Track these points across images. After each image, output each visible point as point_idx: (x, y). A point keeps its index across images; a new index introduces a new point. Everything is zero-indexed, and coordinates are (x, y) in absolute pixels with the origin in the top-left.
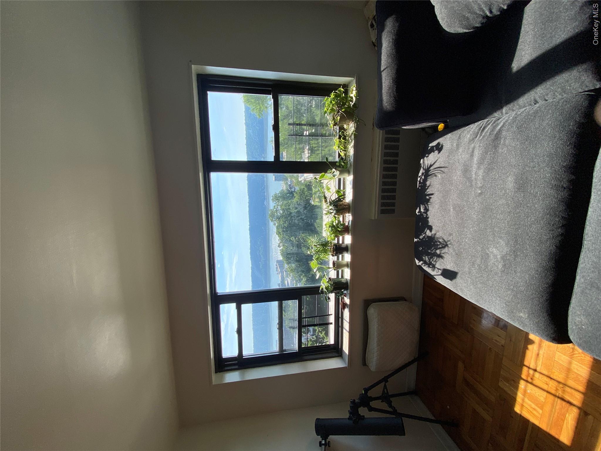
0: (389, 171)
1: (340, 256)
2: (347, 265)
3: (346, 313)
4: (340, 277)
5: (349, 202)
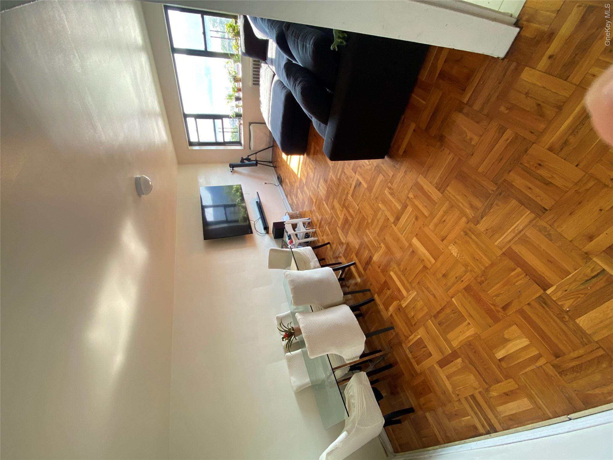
0: (256, 65)
1: (239, 102)
2: (241, 106)
3: (242, 126)
4: (240, 111)
5: (240, 78)
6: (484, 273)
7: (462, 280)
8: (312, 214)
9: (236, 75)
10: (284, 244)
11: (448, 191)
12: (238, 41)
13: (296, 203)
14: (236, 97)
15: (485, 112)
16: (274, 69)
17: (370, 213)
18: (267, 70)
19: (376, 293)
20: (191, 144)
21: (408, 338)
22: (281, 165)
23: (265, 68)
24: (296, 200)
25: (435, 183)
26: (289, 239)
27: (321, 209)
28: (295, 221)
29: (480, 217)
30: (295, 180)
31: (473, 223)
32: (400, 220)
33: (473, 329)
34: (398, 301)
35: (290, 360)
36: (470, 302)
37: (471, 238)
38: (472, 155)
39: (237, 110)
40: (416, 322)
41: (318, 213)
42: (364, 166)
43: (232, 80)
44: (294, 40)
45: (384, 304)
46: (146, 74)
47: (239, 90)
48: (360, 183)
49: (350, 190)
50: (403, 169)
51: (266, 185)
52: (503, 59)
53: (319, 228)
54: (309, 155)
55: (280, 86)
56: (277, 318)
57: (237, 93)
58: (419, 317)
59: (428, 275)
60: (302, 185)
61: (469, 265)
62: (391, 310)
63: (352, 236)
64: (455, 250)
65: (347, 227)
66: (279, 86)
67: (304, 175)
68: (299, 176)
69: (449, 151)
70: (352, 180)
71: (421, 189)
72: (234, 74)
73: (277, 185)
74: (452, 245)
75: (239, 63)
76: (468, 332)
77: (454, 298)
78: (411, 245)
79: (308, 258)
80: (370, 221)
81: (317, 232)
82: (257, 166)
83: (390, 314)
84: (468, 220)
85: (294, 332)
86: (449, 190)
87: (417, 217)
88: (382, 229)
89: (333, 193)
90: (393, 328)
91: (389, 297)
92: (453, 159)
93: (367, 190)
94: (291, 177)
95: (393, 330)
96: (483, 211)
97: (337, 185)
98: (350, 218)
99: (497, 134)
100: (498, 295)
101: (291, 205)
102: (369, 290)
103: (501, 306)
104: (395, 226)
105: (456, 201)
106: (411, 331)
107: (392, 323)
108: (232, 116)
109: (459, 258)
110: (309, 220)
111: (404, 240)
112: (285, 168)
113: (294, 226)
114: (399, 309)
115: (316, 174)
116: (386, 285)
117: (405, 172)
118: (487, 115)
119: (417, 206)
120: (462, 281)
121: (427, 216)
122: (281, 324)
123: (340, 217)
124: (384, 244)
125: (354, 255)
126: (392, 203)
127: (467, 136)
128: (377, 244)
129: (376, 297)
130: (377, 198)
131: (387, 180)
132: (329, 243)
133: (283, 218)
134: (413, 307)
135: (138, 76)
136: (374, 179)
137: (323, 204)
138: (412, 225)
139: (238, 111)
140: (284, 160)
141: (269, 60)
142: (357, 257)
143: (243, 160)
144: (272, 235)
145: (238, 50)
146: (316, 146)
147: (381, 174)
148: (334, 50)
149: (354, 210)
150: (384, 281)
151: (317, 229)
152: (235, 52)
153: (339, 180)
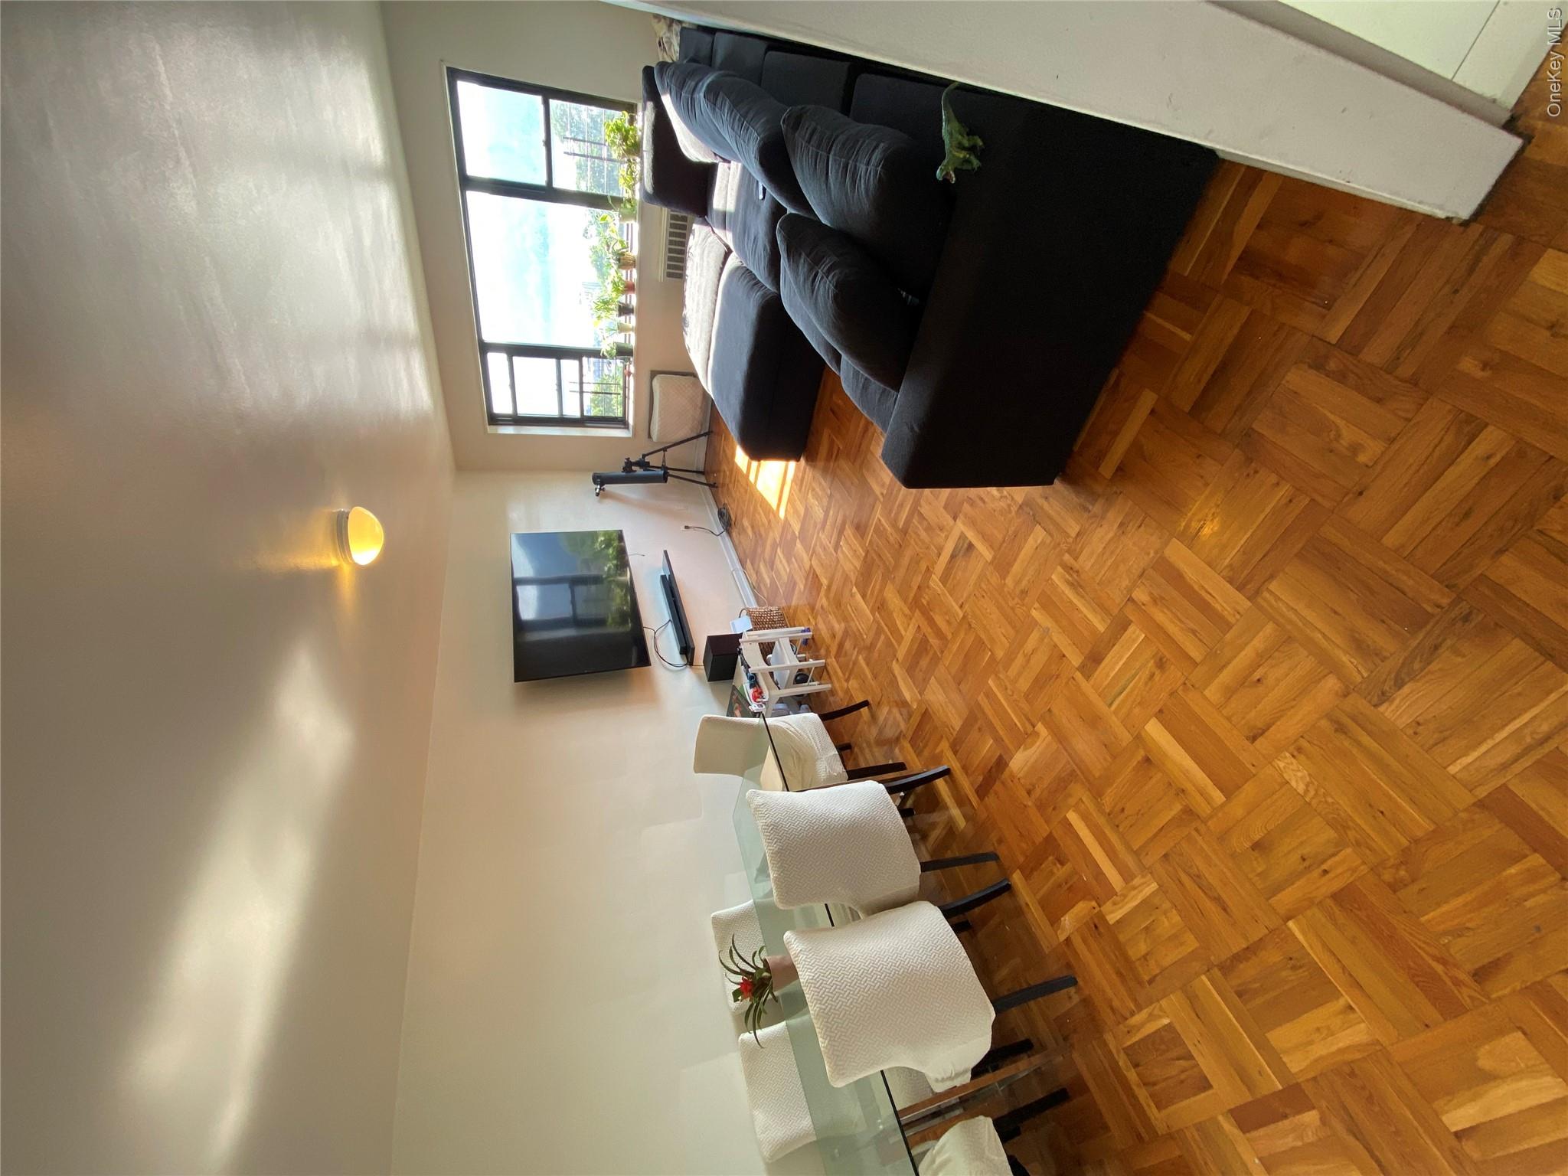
0: (676, 228)
1: (628, 317)
2: (632, 330)
3: (632, 380)
4: (627, 342)
5: (633, 257)
6: (1406, 857)
7: (1324, 867)
8: (815, 618)
9: (624, 250)
10: (737, 698)
11: (1271, 593)
12: (633, 165)
13: (768, 581)
14: (620, 306)
15: (1406, 370)
16: (729, 238)
17: (1002, 633)
18: (709, 240)
19: (1018, 868)
20: (494, 419)
21: (1126, 1019)
22: (730, 481)
23: (703, 235)
24: (769, 577)
25: (1227, 566)
26: (752, 686)
27: (843, 607)
28: (768, 635)
29: (1392, 683)
30: (769, 522)
31: (1365, 698)
32: (1103, 664)
33: (1363, 1025)
34: (1094, 904)
35: (753, 1055)
36: (1353, 941)
37: (1359, 744)
38: (1361, 494)
39: (620, 338)
40: (1154, 973)
41: (836, 617)
42: (984, 502)
43: (612, 261)
44: (814, 153)
45: (1044, 904)
46: (389, 236)
47: (630, 288)
48: (971, 546)
49: (936, 563)
50: (1114, 517)
51: (689, 531)
52: (1465, 224)
53: (837, 657)
54: (812, 461)
55: (744, 280)
56: (716, 921)
57: (624, 296)
58: (1167, 961)
59: (1199, 839)
60: (789, 537)
61: (1350, 823)
62: (1067, 927)
63: (941, 691)
64: (1299, 774)
65: (924, 663)
66: (741, 280)
67: (796, 511)
68: (782, 515)
69: (1274, 478)
70: (943, 535)
71: (1175, 578)
72: (618, 247)
73: (718, 534)
74: (1288, 755)
75: (633, 222)
76: (1344, 1033)
77: (1293, 920)
78: (1139, 739)
79: (812, 747)
80: (1000, 654)
81: (829, 668)
82: (666, 482)
83: (1062, 938)
84: (1347, 687)
85: (770, 978)
86: (1273, 590)
87: (1161, 659)
88: (1041, 682)
89: (882, 566)
90: (1072, 981)
91: (1060, 886)
92: (1290, 501)
93: (991, 568)
94: (759, 514)
95: (1072, 990)
96: (1403, 664)
97: (897, 546)
98: (934, 641)
99: (1449, 439)
100: (1459, 932)
101: (756, 589)
102: (994, 857)
103: (1470, 967)
104: (1088, 678)
105: (1300, 624)
106: (1135, 1001)
107: (1069, 966)
108: (607, 352)
109: (1313, 798)
110: (809, 633)
111: (1115, 722)
112: (742, 490)
113: (767, 649)
114: (1096, 927)
115: (831, 512)
116: (1050, 849)
117: (1121, 525)
118: (1413, 382)
119: (1162, 628)
120: (1325, 872)
121: (1198, 660)
122: (734, 952)
123: (903, 633)
124: (1047, 725)
125: (944, 746)
126: (1076, 612)
127: (1338, 436)
128: (1023, 725)
129: (1017, 878)
130: (1024, 593)
131: (1059, 544)
132: (865, 704)
133: (733, 624)
134: (1147, 928)
135: (367, 241)
136: (1016, 539)
137: (852, 595)
138: (1146, 684)
139: (623, 342)
140: (738, 470)
141: (714, 215)
142: (955, 753)
143: (629, 465)
144: (703, 672)
145: (632, 187)
146: (835, 439)
147: (1038, 526)
148: (946, 180)
149: (947, 618)
150: (1045, 835)
151: (829, 660)
152: (626, 194)
153: (904, 532)
